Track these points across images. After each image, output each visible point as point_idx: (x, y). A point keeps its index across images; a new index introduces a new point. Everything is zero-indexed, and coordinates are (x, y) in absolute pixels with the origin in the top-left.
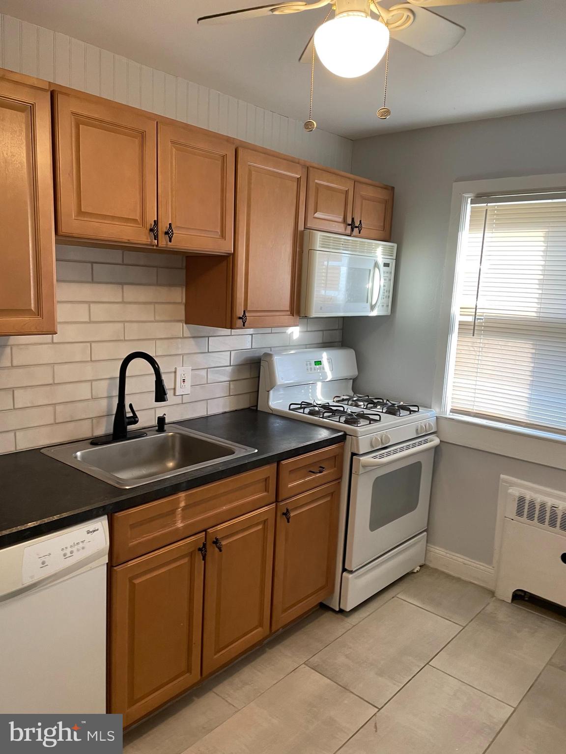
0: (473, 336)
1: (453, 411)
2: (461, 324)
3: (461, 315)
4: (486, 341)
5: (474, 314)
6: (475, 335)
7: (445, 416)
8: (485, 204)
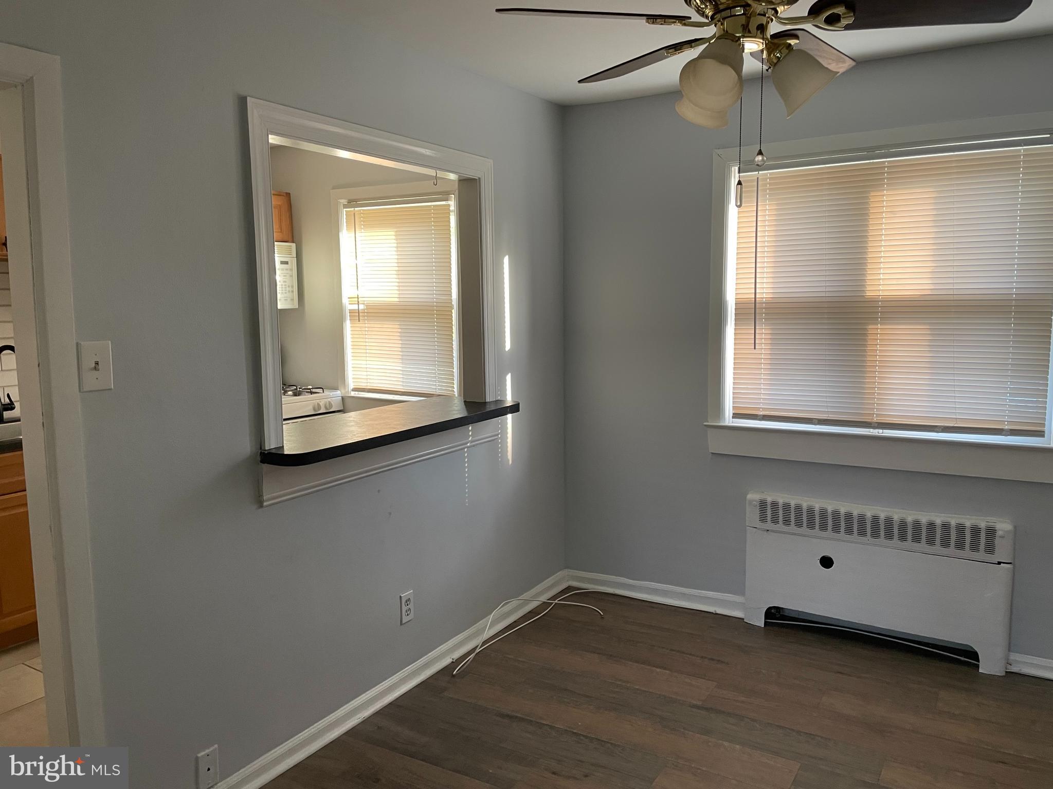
0: (359, 321)
1: (355, 390)
2: (351, 311)
3: (350, 304)
4: (369, 325)
5: (357, 302)
6: (360, 320)
7: (350, 395)
8: (353, 209)
